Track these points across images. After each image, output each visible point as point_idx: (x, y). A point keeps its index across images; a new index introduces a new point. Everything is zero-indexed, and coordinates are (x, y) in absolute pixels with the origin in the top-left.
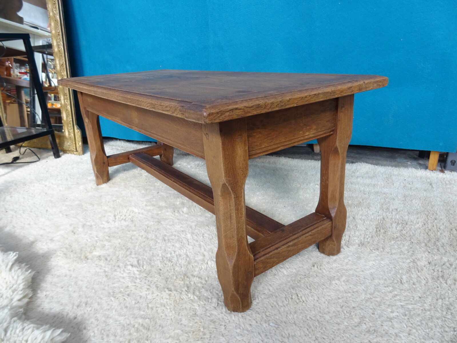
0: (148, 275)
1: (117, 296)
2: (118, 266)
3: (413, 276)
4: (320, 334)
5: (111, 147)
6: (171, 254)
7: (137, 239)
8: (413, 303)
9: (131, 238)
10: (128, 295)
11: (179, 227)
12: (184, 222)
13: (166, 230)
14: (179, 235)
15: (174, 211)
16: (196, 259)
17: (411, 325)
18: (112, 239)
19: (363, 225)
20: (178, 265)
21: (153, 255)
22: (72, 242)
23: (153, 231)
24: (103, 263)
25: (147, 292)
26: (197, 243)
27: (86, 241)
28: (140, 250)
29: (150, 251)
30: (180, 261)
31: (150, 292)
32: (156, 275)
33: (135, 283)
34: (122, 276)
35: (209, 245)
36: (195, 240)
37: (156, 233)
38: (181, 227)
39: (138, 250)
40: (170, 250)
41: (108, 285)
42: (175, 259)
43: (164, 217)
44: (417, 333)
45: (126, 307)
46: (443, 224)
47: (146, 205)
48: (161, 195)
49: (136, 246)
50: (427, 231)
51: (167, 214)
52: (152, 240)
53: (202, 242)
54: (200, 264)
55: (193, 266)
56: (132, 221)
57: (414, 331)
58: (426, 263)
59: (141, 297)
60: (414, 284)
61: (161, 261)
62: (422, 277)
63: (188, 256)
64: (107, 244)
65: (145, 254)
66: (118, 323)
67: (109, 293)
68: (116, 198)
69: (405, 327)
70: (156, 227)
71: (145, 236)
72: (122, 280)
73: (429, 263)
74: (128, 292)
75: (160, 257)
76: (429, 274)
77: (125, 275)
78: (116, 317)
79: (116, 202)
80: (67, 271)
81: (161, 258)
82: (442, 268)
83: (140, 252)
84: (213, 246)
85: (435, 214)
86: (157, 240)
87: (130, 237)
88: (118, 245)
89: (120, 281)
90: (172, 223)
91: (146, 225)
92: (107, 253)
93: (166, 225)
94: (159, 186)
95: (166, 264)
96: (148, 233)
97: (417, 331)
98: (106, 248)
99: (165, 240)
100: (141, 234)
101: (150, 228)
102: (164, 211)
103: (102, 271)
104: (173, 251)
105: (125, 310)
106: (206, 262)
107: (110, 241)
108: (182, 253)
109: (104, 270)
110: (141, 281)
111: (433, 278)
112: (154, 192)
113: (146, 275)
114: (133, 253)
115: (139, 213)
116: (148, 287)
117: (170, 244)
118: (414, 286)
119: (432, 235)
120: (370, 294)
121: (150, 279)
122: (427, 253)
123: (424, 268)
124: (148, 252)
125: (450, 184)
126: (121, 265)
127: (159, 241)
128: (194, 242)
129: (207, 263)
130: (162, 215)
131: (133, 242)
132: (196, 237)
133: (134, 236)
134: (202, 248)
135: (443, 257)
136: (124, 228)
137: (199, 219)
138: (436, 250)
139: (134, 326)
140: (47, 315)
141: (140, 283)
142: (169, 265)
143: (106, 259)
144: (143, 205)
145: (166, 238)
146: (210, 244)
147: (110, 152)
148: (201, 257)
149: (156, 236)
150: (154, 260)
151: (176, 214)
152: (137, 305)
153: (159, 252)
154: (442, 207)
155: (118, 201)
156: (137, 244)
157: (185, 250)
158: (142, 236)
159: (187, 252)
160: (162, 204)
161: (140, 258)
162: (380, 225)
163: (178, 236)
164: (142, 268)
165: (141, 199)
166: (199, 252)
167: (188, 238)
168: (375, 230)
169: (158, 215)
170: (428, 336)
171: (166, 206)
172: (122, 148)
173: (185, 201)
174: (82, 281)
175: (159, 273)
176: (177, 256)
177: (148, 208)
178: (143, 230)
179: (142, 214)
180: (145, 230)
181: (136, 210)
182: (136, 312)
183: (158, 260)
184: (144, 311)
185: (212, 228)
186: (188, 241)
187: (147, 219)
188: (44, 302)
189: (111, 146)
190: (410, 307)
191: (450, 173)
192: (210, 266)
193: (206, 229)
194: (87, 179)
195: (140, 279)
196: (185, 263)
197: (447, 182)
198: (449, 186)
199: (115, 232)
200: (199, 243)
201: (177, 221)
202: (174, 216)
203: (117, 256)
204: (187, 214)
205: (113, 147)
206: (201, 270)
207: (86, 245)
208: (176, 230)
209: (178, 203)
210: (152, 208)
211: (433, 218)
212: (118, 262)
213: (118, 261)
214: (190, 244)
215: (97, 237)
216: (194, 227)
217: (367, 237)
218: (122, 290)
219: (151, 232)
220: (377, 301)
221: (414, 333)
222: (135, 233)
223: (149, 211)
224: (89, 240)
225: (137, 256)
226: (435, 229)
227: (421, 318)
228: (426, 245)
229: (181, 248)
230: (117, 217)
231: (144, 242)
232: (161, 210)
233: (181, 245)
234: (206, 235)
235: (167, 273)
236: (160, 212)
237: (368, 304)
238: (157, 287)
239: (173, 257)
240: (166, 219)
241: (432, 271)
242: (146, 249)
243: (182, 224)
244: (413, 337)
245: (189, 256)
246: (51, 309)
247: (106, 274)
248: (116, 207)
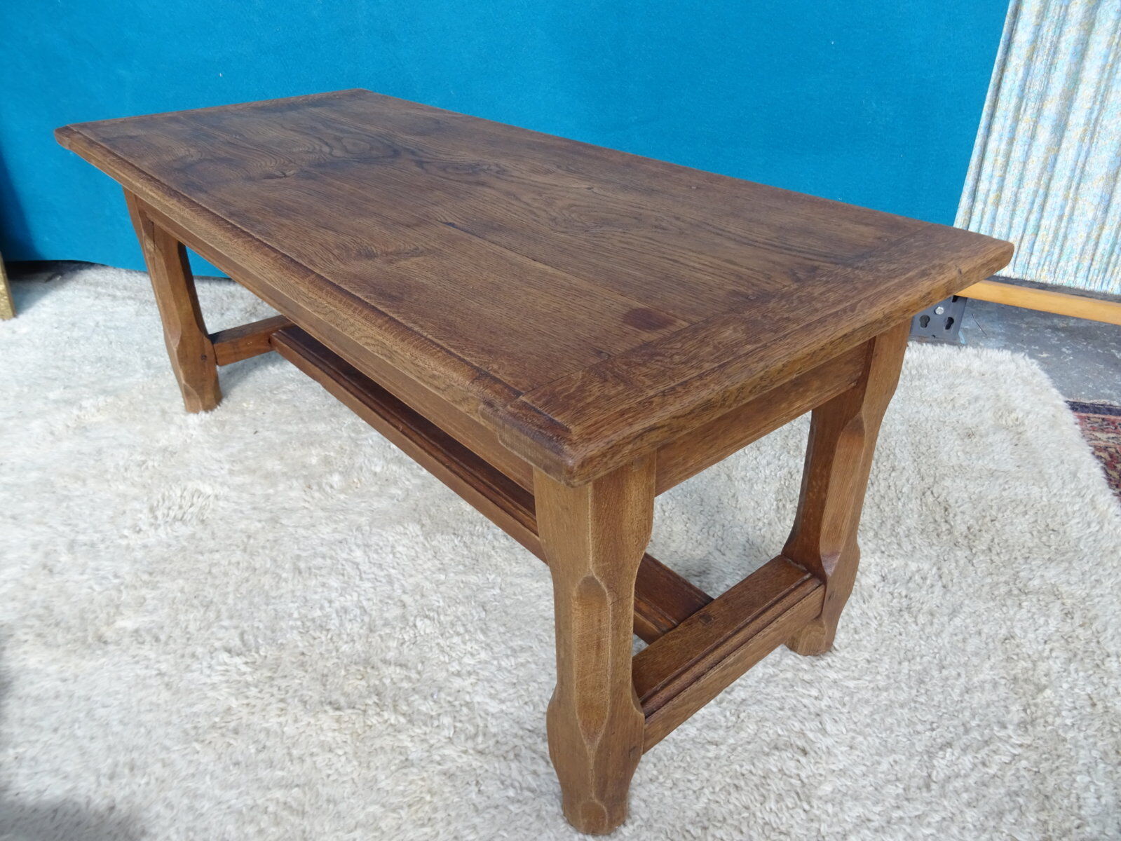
0: (275, 672)
1: (209, 737)
2: (193, 655)
3: (853, 614)
4: (680, 771)
5: (92, 288)
6: (322, 608)
7: (226, 574)
8: (856, 675)
9: (210, 572)
10: (236, 732)
11: (328, 530)
12: (341, 517)
13: (297, 541)
14: (334, 554)
15: (309, 487)
16: (386, 615)
17: (853, 727)
18: (158, 578)
19: (750, 493)
20: (345, 637)
21: (277, 617)
22: (52, 597)
23: (263, 548)
24: (151, 650)
25: (282, 719)
26: (382, 574)
27: (90, 591)
28: (239, 606)
29: (267, 605)
30: (348, 626)
31: (290, 718)
32: (295, 672)
33: (247, 697)
34: (208, 681)
35: (411, 576)
36: (374, 564)
37: (275, 553)
38: (335, 530)
39: (235, 604)
40: (317, 597)
41: (179, 711)
42: (336, 621)
43: (287, 506)
44: (865, 743)
45: (237, 764)
46: (908, 480)
47: (231, 472)
48: (264, 439)
49: (228, 593)
50: (877, 499)
51: (293, 494)
52: (266, 573)
53: (394, 568)
54: (398, 629)
55: (381, 636)
56: (203, 521)
57: (860, 738)
58: (878, 578)
59: (268, 732)
60: (856, 632)
61: (301, 633)
62: (871, 614)
63: (365, 611)
64: (148, 596)
65: (255, 614)
66: (224, 806)
67: (186, 732)
68: (142, 453)
69: (844, 731)
70: (271, 536)
71: (245, 564)
72: (211, 694)
73: (884, 578)
74: (232, 725)
75: (296, 620)
76: (883, 606)
77: (216, 679)
78: (217, 792)
79: (147, 468)
80: (59, 683)
81: (299, 623)
82: (908, 589)
83: (242, 609)
84: (420, 576)
85: (891, 456)
86: (278, 571)
87: (207, 571)
88: (179, 594)
89: (206, 697)
90: (309, 519)
91: (242, 531)
92: (153, 621)
93: (295, 527)
94: (254, 412)
95: (315, 639)
96: (252, 554)
97: (865, 738)
98: (151, 604)
99: (300, 572)
100: (234, 560)
101: (255, 539)
102: (281, 487)
103: (154, 672)
104: (325, 599)
105: (235, 771)
106: (411, 624)
107: (155, 588)
108: (348, 604)
109: (159, 670)
110: (260, 692)
111: (891, 614)
112: (243, 429)
113: (269, 674)
114: (225, 614)
115: (216, 496)
116: (282, 705)
117: (314, 582)
118: (857, 637)
119: (887, 509)
120: (773, 665)
121: (283, 683)
122: (879, 554)
123: (875, 591)
124: (264, 607)
125: (920, 377)
126: (200, 650)
127: (284, 575)
128: (375, 569)
129: (415, 626)
130: (281, 499)
131: (217, 582)
132: (375, 556)
133: (216, 564)
134: (396, 586)
135: (910, 563)
136: (185, 544)
137: (376, 505)
138: (895, 547)
139: (266, 811)
140: (35, 810)
141: (259, 695)
142: (323, 638)
143: (157, 640)
144: (223, 472)
145: (302, 565)
146: (414, 572)
147: (93, 305)
148: (397, 611)
149: (275, 561)
150: (281, 629)
151: (317, 495)
152: (262, 756)
153: (291, 605)
154: (904, 438)
155: (150, 463)
156: (230, 589)
157: (355, 595)
158: (238, 563)
159: (362, 598)
160: (273, 465)
161: (245, 625)
162: (785, 491)
163: (331, 558)
164: (256, 656)
165: (215, 455)
166: (389, 597)
167: (357, 560)
168: (774, 507)
169: (267, 498)
170: (886, 747)
171: (285, 470)
172: (126, 294)
173: (332, 454)
174: (104, 706)
175: (302, 665)
176: (337, 612)
177: (239, 480)
178: (238, 547)
179: (226, 499)
180: (242, 547)
181: (207, 490)
182: (264, 773)
183: (292, 628)
184: (282, 769)
185: (411, 529)
186: (358, 568)
187: (242, 512)
188: (17, 775)
189: (91, 284)
190: (851, 684)
191: (919, 346)
192: (422, 633)
193: (397, 533)
194: (46, 398)
195: (256, 687)
196: (361, 631)
197: (914, 372)
198: (917, 383)
199: (165, 560)
200: (385, 572)
201: (321, 514)
202: (310, 500)
203: (184, 626)
204: (342, 491)
205: (99, 289)
206: (402, 644)
207: (91, 602)
208: (323, 539)
209: (314, 461)
210: (246, 479)
211: (889, 466)
212: (190, 642)
213: (188, 639)
214: (363, 576)
215: (116, 576)
216: (368, 528)
217: (761, 524)
218: (217, 719)
219: (260, 551)
220: (786, 679)
221: (861, 743)
222: (217, 556)
223: (241, 488)
224: (97, 588)
225: (235, 622)
226: (892, 494)
227: (871, 709)
228: (876, 535)
229: (343, 589)
230: (159, 514)
231: (247, 581)
232: (274, 485)
233: (344, 582)
234: (400, 549)
235: (321, 664)
236: (271, 491)
237: (771, 688)
238: (305, 703)
239: (328, 616)
240: (292, 510)
241: (889, 597)
242: (256, 600)
243: (335, 522)
244: (858, 753)
245: (368, 610)
246: (40, 792)
247: (166, 679)
248: (150, 481)
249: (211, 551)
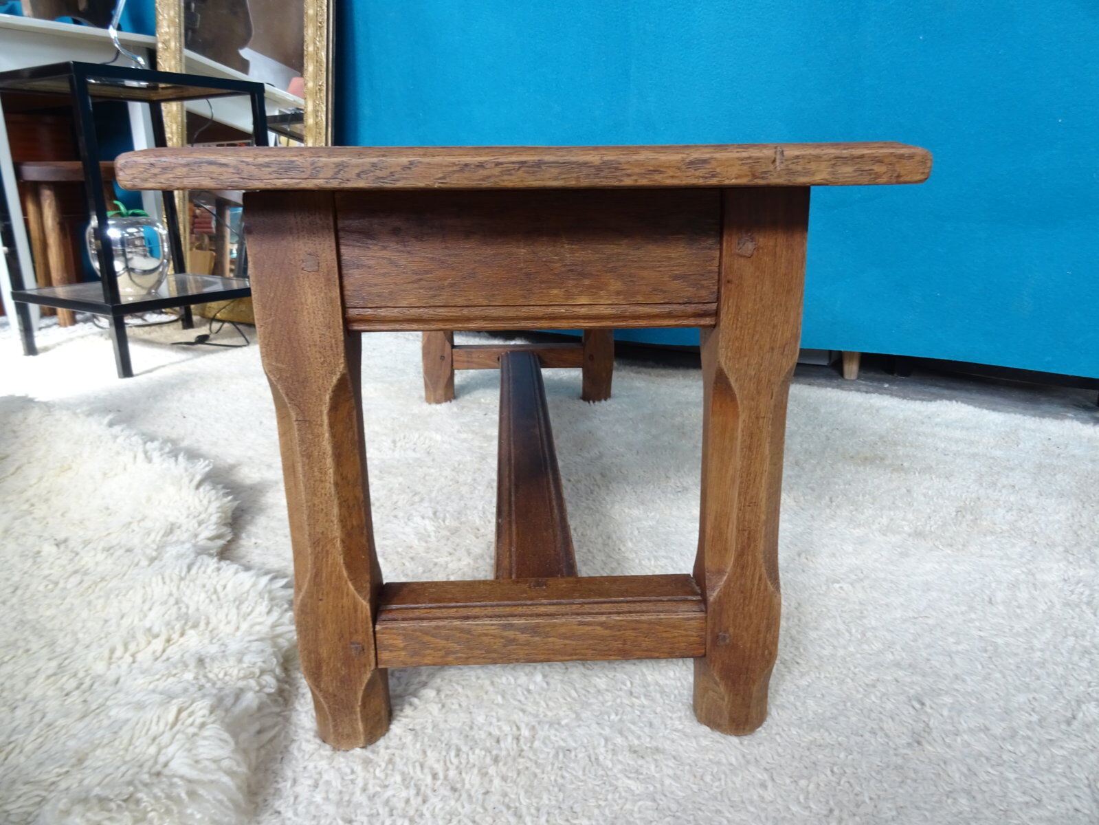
0: (452, 534)
7: (435, 480)
18: (385, 475)
28: (439, 498)
29: (460, 500)
32: (468, 537)
37: (476, 475)
39: (436, 496)
45: (406, 575)
47: (459, 431)
48: (491, 419)
49: (433, 490)
52: (465, 484)
56: (428, 453)
59: (435, 563)
61: (480, 517)
65: (450, 503)
71: (452, 477)
74: (411, 555)
75: (480, 510)
77: (408, 530)
86: (475, 485)
88: (397, 485)
89: (396, 538)
91: (455, 461)
94: (488, 405)
96: (458, 473)
100: (444, 474)
101: (464, 466)
107: (381, 479)
110: (437, 542)
112: (477, 412)
113: (448, 534)
114: (427, 499)
115: (444, 442)
116: (452, 551)
121: (457, 541)
124: (457, 501)
126: (401, 514)
127: (479, 487)
131: (427, 483)
133: (429, 474)
136: (411, 462)
144: (453, 430)
150: (466, 513)
153: (478, 503)
155: (402, 420)
156: (436, 488)
158: (447, 476)
160: (493, 432)
161: (440, 508)
164: (442, 523)
165: (450, 422)
169: (481, 448)
175: (476, 534)
177: (464, 436)
178: (450, 468)
179: (451, 444)
180: (452, 469)
181: (438, 438)
183: (474, 514)
187: (459, 452)
188: (253, 552)
195: (435, 539)
203: (395, 500)
210: (470, 436)
213: (396, 508)
218: (400, 550)
219: (465, 472)
222: (432, 470)
223: (465, 440)
225: (433, 504)
230: (399, 444)
231: (450, 486)
248: (398, 428)
249: (428, 467)
